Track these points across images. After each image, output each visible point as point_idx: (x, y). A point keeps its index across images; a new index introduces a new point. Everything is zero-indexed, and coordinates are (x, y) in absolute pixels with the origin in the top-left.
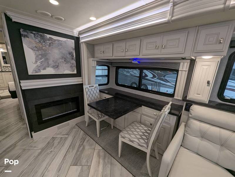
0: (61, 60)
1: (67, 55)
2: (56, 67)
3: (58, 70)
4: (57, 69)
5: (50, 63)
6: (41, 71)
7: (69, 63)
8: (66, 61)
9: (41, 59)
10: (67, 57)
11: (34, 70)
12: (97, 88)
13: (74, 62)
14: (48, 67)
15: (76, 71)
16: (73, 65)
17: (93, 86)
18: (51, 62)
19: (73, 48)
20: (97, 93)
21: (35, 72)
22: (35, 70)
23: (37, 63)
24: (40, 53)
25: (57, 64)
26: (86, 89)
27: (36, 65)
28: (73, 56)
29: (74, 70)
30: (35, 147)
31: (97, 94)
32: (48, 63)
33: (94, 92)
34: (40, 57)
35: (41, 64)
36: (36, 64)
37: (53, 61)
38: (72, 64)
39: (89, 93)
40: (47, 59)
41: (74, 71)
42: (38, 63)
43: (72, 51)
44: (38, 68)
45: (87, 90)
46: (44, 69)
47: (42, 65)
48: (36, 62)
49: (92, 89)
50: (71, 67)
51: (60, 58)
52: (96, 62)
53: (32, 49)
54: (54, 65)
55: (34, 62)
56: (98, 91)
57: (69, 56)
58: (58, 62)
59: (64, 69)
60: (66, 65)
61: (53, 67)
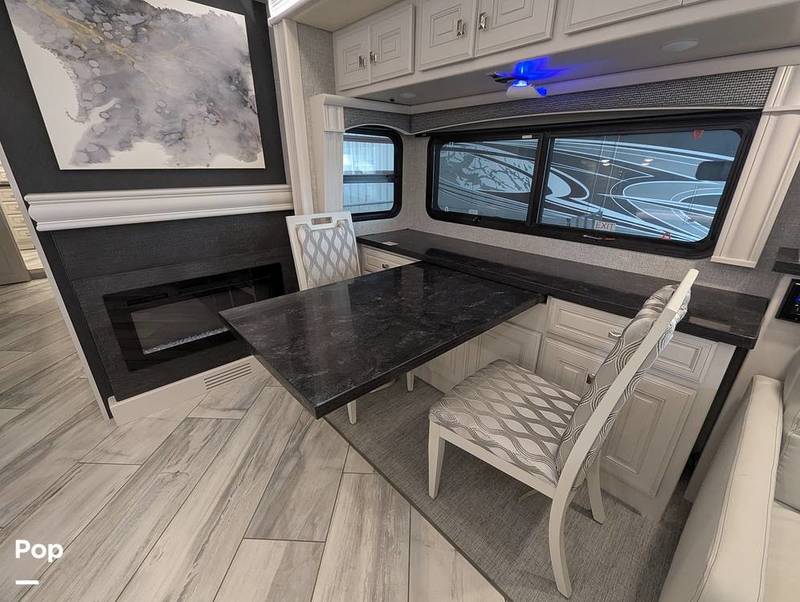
0: (191, 108)
1: (220, 86)
2: (176, 137)
3: (184, 151)
4: (179, 147)
5: (145, 117)
6: (113, 152)
7: (231, 124)
8: (216, 112)
9: (104, 99)
10: (218, 93)
11: (83, 148)
12: (347, 228)
13: (254, 119)
14: (142, 136)
15: (261, 156)
16: (247, 133)
17: (329, 220)
18: (149, 115)
19: (241, 53)
20: (348, 247)
21: (87, 159)
22: (86, 151)
23: (87, 119)
24: (97, 72)
25: (179, 125)
26: (297, 230)
27: (84, 128)
28: (245, 91)
29: (253, 154)
30: (118, 454)
31: (346, 253)
32: (138, 118)
33: (331, 245)
34: (99, 88)
35: (108, 124)
36: (83, 122)
37: (160, 110)
38: (245, 125)
39: (311, 249)
40: (133, 100)
41: (252, 157)
42: (96, 119)
43: (238, 64)
44: (95, 141)
45: (303, 235)
46: (125, 145)
47: (112, 128)
48: (85, 112)
49: (323, 233)
50: (240, 138)
51: (190, 99)
52: (341, 111)
53: (59, 54)
54: (166, 128)
55: (75, 113)
56: (351, 240)
57: (226, 91)
58: (182, 116)
59: (210, 147)
60: (219, 130)
61: (163, 137)
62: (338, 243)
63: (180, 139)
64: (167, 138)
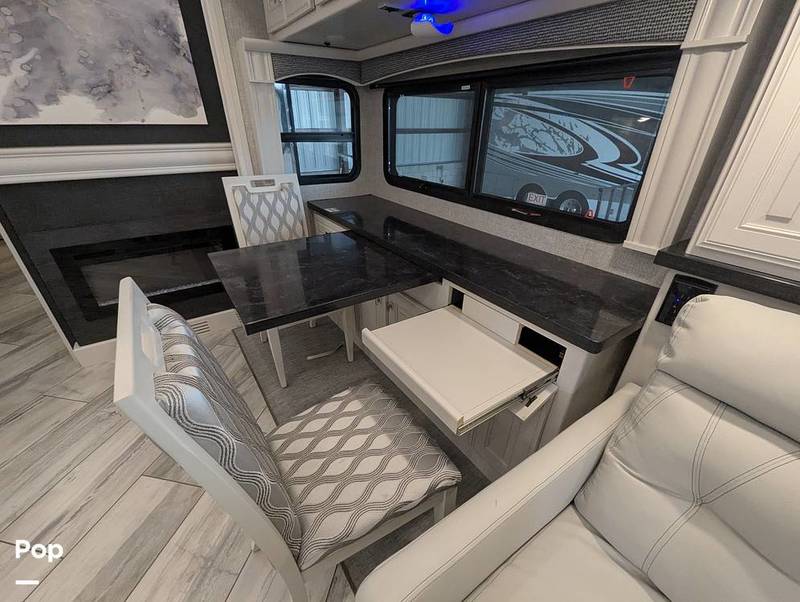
0: (117, 57)
1: (146, 31)
2: (104, 89)
3: (115, 105)
4: (108, 100)
5: (68, 69)
6: (40, 106)
7: (164, 75)
8: (144, 61)
9: (23, 49)
10: (145, 39)
11: (8, 103)
12: (291, 193)
13: (189, 69)
14: (67, 89)
15: (201, 110)
16: (183, 85)
17: (271, 182)
18: (72, 66)
20: (293, 213)
21: (15, 114)
22: (13, 106)
23: (9, 71)
24: (11, 20)
25: (106, 78)
26: (234, 191)
27: (7, 81)
28: (175, 36)
29: (192, 109)
30: (74, 391)
31: (290, 219)
32: (61, 70)
33: (272, 209)
34: (15, 38)
35: (31, 77)
36: (5, 75)
37: (83, 61)
38: (179, 76)
40: (52, 50)
41: (192, 112)
42: (17, 72)
44: (21, 96)
45: (239, 198)
46: (51, 99)
47: (36, 80)
48: (5, 64)
49: (262, 196)
50: (175, 91)
52: (268, 58)
54: (93, 80)
57: (153, 36)
58: (108, 66)
59: (142, 101)
60: (151, 82)
61: (91, 90)
62: (280, 207)
63: (109, 92)
64: (95, 91)
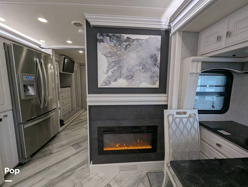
0: (137, 68)
1: (148, 60)
2: (130, 77)
3: (132, 82)
4: (130, 81)
5: (123, 72)
6: (112, 82)
7: (149, 72)
8: (144, 68)
9: (113, 67)
10: (147, 62)
11: (104, 82)
13: (157, 70)
14: (120, 77)
19: (158, 48)
21: (105, 85)
23: (108, 73)
24: (113, 60)
25: (132, 74)
27: (107, 75)
28: (156, 61)
29: (155, 82)
32: (121, 72)
34: (113, 64)
35: (113, 74)
37: (127, 69)
40: (121, 67)
42: (110, 73)
44: (108, 79)
46: (115, 80)
48: (108, 71)
50: (151, 77)
51: (137, 65)
53: (106, 56)
54: (128, 75)
55: (105, 71)
56: (197, 125)
57: (150, 61)
58: (133, 71)
59: (140, 80)
60: (144, 75)
62: (189, 125)
64: (128, 78)
